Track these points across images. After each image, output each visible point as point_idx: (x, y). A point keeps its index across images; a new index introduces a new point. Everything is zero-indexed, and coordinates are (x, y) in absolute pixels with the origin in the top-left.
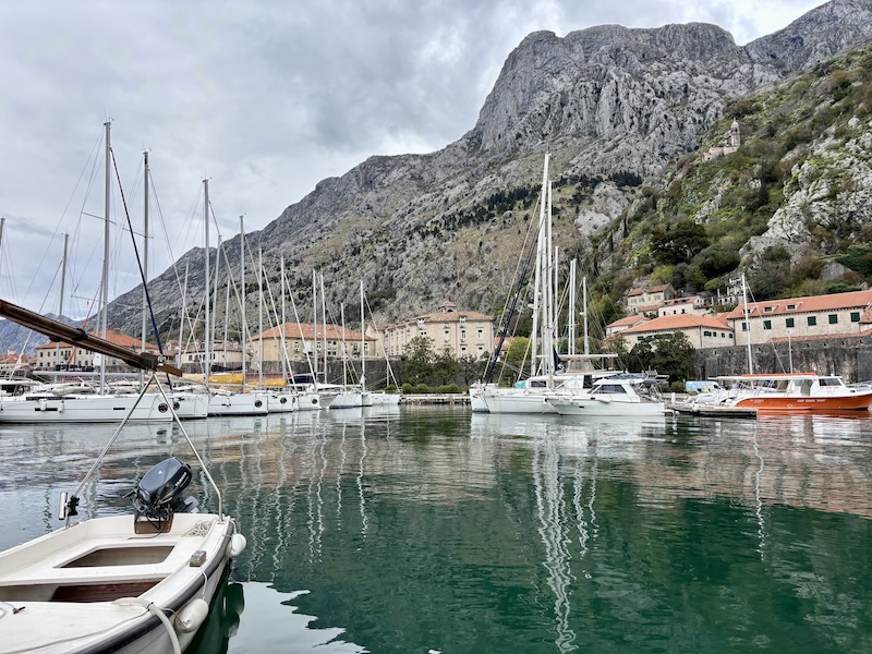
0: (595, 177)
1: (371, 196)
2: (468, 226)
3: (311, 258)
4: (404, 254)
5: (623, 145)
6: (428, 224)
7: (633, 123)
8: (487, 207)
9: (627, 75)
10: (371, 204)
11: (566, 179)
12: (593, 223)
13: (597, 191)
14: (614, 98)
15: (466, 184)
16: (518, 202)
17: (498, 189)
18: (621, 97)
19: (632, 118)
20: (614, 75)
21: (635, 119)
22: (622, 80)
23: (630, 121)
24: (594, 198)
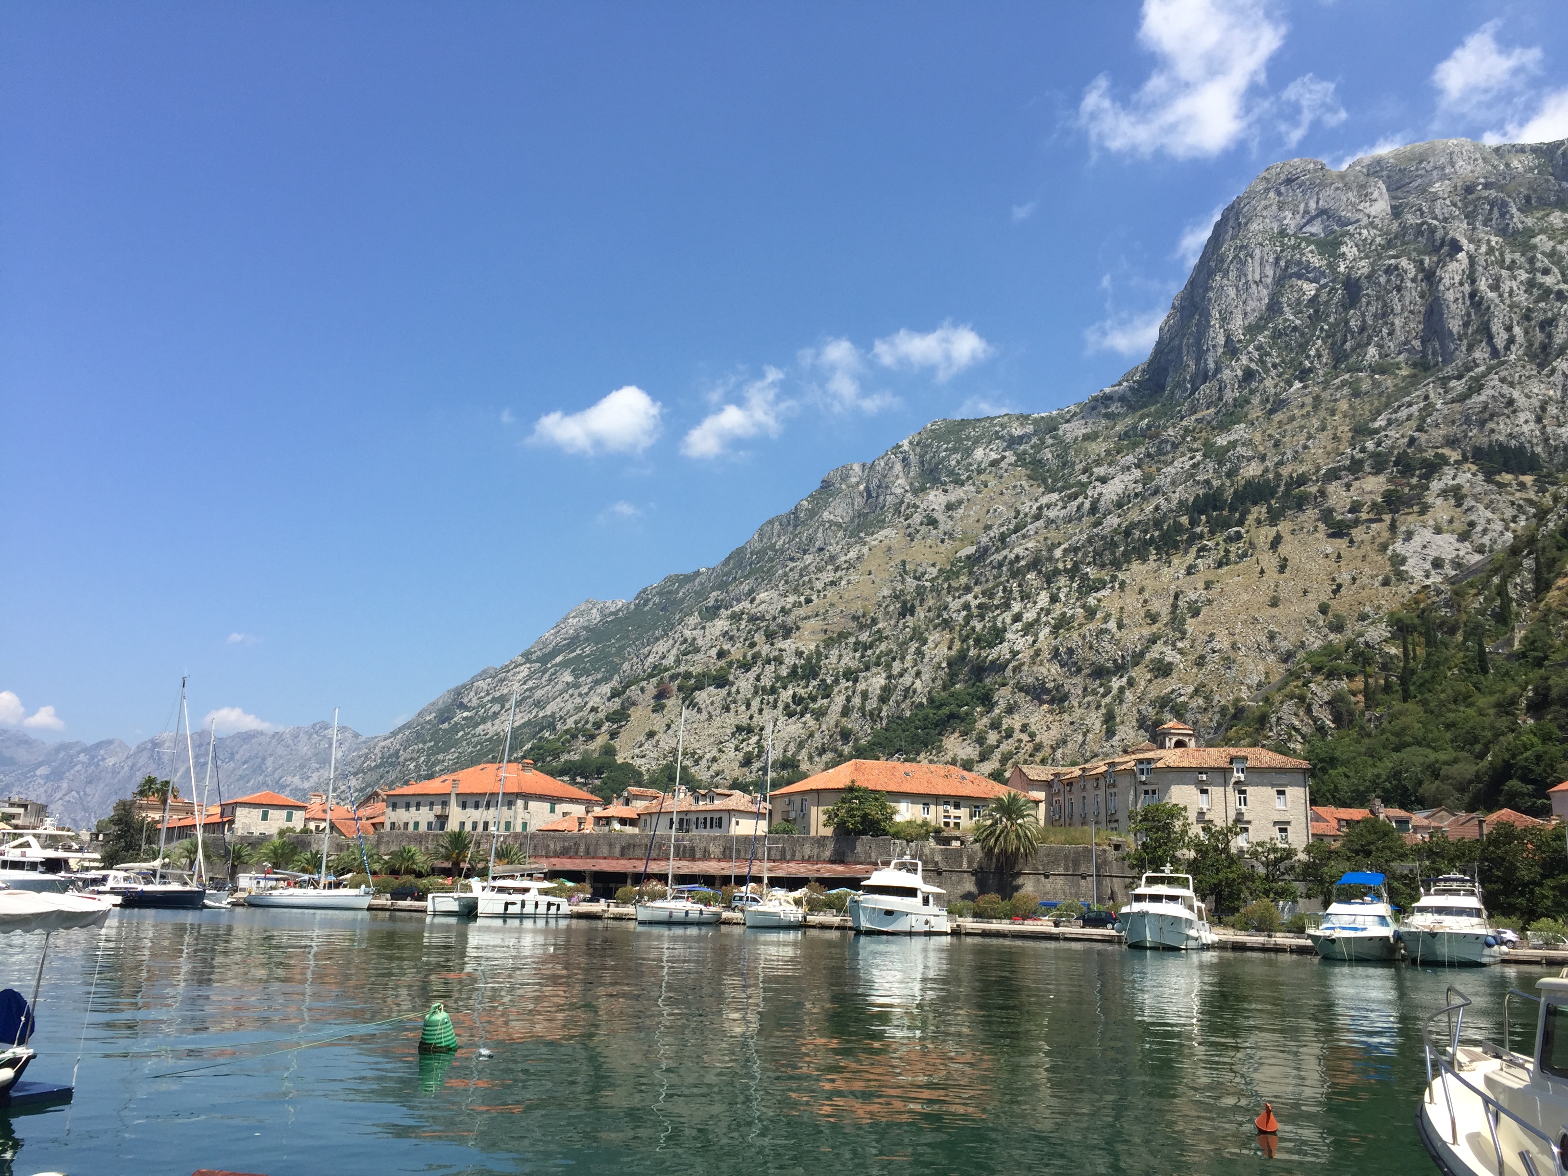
0: (1430, 454)
1: (935, 499)
2: (1144, 560)
3: (814, 623)
4: (1008, 617)
5: (1493, 386)
6: (1058, 553)
7: (1511, 340)
8: (1184, 520)
9: (1494, 240)
10: (935, 515)
11: (1361, 462)
12: (1433, 553)
13: (1436, 485)
14: (1467, 288)
15: (1137, 473)
16: (1255, 510)
17: (1207, 482)
18: (1483, 285)
19: (1509, 329)
20: (1464, 242)
21: (1517, 330)
22: (1484, 249)
23: (1505, 336)
24: (1430, 500)
